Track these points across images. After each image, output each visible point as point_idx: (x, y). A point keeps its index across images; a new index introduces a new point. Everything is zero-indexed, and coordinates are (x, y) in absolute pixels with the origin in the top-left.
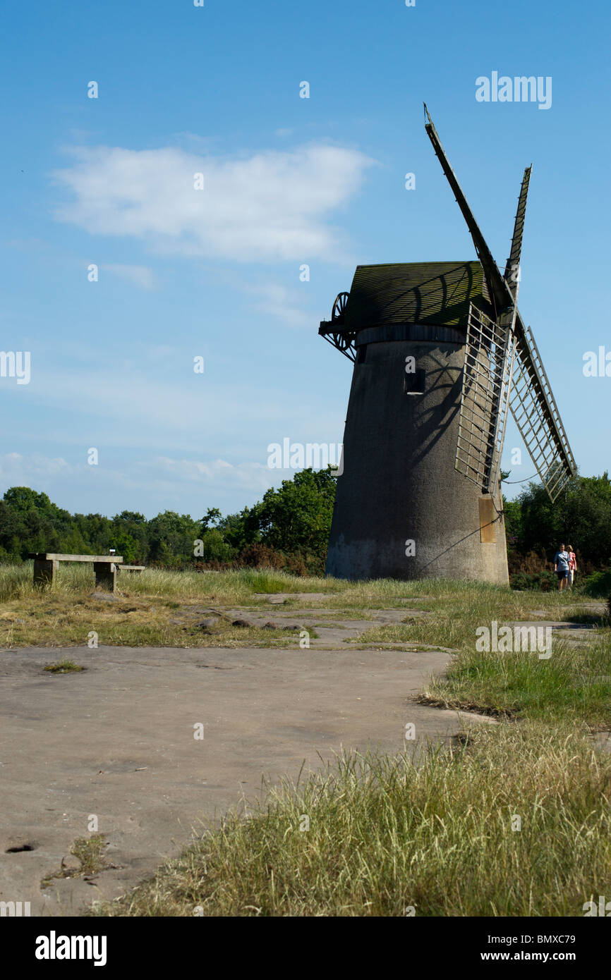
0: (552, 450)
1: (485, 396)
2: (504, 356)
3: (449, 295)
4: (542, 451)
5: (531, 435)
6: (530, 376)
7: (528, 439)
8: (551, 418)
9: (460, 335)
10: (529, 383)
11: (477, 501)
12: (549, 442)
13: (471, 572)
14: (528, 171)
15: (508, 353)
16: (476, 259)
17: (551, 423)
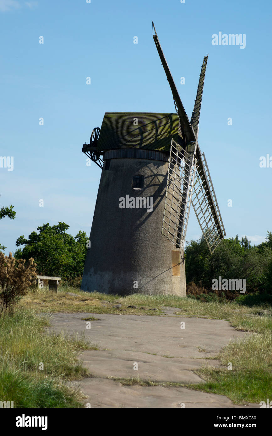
0: (213, 223)
1: (178, 192)
2: (189, 170)
3: (159, 133)
4: (207, 224)
5: (201, 214)
6: (202, 181)
7: (200, 217)
8: (213, 205)
9: (165, 156)
10: (201, 185)
11: (171, 252)
12: (211, 219)
13: (166, 292)
14: (206, 59)
15: (192, 168)
16: (176, 112)
17: (213, 208)
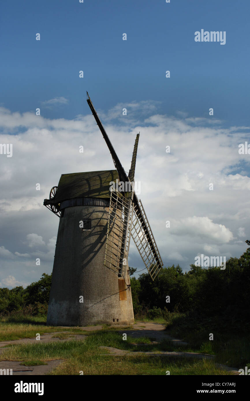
0: (152, 256)
2: (128, 212)
10: (141, 226)
12: (151, 253)
13: (115, 315)
